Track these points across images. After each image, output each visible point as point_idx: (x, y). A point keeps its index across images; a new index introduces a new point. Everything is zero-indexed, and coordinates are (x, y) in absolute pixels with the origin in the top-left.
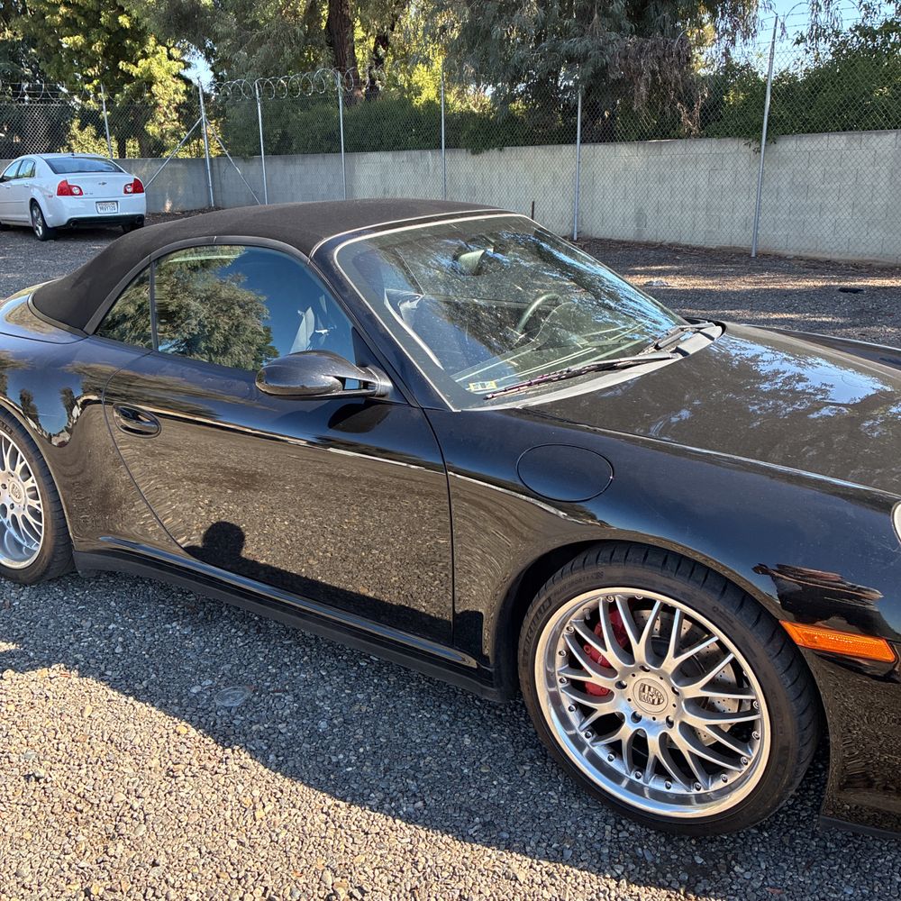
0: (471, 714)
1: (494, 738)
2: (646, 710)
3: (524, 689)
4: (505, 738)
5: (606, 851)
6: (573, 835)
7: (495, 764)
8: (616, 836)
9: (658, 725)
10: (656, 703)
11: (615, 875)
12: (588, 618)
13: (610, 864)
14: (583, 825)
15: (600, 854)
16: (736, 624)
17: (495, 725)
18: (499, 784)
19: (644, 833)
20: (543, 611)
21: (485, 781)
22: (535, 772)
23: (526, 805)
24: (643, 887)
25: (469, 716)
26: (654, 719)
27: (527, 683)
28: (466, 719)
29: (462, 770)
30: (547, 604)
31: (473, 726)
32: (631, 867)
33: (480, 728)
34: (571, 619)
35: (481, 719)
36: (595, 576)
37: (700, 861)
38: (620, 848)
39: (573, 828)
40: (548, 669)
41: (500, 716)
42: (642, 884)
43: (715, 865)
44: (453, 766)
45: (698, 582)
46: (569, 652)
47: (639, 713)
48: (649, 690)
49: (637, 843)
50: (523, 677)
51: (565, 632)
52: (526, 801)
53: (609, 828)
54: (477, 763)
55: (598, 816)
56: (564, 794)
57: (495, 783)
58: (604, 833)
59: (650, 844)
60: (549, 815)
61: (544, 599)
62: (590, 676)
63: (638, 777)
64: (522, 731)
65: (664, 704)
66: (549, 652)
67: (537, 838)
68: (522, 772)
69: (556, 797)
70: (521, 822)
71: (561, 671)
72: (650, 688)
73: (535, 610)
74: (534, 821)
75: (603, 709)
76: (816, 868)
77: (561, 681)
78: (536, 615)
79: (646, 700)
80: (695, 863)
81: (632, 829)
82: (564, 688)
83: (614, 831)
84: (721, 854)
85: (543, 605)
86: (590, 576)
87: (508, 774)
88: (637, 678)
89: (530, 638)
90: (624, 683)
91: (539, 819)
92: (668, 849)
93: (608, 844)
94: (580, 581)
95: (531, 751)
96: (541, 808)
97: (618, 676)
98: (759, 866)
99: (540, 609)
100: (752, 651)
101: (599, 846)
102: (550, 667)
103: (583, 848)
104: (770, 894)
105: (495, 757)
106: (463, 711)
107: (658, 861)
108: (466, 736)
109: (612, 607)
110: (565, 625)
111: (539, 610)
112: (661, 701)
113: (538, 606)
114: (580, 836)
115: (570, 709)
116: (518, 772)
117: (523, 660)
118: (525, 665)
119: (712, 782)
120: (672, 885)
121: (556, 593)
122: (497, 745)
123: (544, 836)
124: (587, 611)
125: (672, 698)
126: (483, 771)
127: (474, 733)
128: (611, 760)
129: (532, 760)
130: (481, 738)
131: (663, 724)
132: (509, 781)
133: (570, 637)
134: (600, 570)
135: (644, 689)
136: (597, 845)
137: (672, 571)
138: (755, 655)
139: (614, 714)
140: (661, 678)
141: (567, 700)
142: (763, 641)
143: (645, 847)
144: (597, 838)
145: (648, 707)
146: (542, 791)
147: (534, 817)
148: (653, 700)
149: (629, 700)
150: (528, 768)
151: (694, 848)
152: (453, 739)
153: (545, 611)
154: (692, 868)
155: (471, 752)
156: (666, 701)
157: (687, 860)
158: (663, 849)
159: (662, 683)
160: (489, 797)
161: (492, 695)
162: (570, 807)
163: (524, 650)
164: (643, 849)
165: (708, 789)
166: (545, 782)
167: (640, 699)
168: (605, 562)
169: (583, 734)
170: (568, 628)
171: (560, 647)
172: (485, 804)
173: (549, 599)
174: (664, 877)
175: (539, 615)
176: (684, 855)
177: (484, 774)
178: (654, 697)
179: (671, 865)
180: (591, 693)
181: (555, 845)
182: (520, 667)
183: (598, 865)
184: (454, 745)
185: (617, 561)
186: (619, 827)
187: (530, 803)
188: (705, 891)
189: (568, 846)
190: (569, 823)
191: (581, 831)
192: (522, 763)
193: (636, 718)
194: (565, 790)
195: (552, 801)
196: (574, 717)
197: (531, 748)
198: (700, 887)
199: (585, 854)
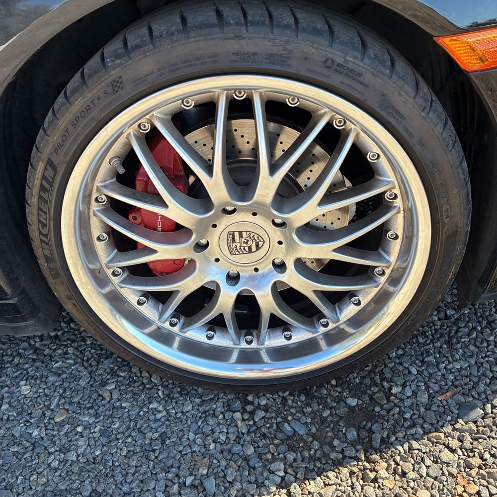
0: (21, 351)
1: (59, 368)
2: (242, 263)
3: (69, 306)
4: (72, 362)
5: (250, 451)
6: (203, 451)
7: (70, 403)
8: (251, 423)
9: (264, 276)
10: (254, 249)
11: (279, 480)
12: (122, 171)
13: (265, 466)
14: (207, 429)
15: (246, 459)
16: (368, 77)
17: (54, 350)
18: (85, 428)
19: (279, 400)
20: (48, 187)
21: (66, 434)
22: (123, 388)
23: (129, 440)
24: (318, 479)
25: (19, 355)
26: (256, 270)
27: (69, 298)
28: (16, 360)
29: (30, 434)
30: (50, 173)
31: (27, 366)
32: (291, 456)
33: (38, 364)
34: (98, 183)
35: (35, 352)
36: (110, 90)
37: (353, 402)
38: (264, 436)
39: (199, 441)
40: (91, 266)
41: (57, 336)
42: (314, 474)
43: (371, 398)
44: (17, 435)
45: (287, 27)
46: (112, 232)
47: (233, 271)
48: (241, 236)
49: (279, 419)
50: (60, 292)
51: (95, 206)
52: (127, 434)
53: (238, 415)
54: (48, 414)
55: (219, 407)
56: (169, 397)
57: (79, 429)
58: (236, 426)
59: (293, 411)
60: (163, 438)
61: (41, 166)
62: (154, 251)
63: (250, 343)
64: (88, 343)
65: (266, 246)
66: (84, 244)
67: (162, 483)
68: (107, 395)
69: (161, 408)
70: (132, 470)
71: (110, 262)
72: (241, 233)
73: (36, 191)
74: (147, 458)
75: (186, 286)
76: (459, 345)
77: (114, 274)
78: (40, 197)
79: (240, 251)
80: (352, 409)
81: (264, 402)
82: (122, 282)
83: (246, 416)
84: (367, 381)
85: (44, 178)
86: (102, 94)
87: (91, 408)
88: (220, 228)
89: (46, 236)
90: (204, 242)
91: (154, 451)
92: (315, 407)
93: (248, 438)
94: (88, 109)
95: (107, 364)
96: (149, 435)
97: (194, 236)
98: (410, 372)
99: (42, 186)
100: (398, 112)
101: (240, 447)
102: (93, 263)
103: (224, 463)
104: (445, 403)
105: (68, 393)
106: (9, 352)
107: (314, 430)
108: (23, 383)
109: (152, 138)
110: (90, 195)
111: (42, 188)
112: (261, 244)
113: (37, 183)
114: (212, 446)
115: (139, 303)
116: (104, 399)
117: (51, 270)
118: (56, 276)
119: (341, 311)
120: (347, 454)
121: (58, 148)
122: (64, 376)
123: (170, 476)
124: (116, 163)
125: (276, 234)
126: (58, 420)
127: (31, 373)
128: (210, 338)
129: (113, 373)
130: (42, 376)
131: (271, 272)
132: (97, 415)
133: (105, 211)
134: (115, 73)
135: (233, 239)
136: (237, 448)
137: (237, 24)
138: (403, 117)
139: (203, 287)
140: (254, 214)
141: (131, 294)
142: (410, 89)
143: (290, 418)
144: (232, 437)
145: (244, 258)
146: (142, 408)
147: (146, 452)
148: (250, 248)
149: (217, 260)
150: (113, 386)
151: (339, 389)
152: (6, 395)
153: (51, 184)
154: (353, 417)
155: (35, 401)
156: (267, 242)
157: (342, 411)
158: (309, 410)
159: (258, 220)
160: (78, 456)
161: (30, 328)
162: (182, 412)
163: (46, 256)
164: (289, 422)
165: (338, 320)
166: (140, 396)
167: (231, 253)
168: (118, 57)
169: (167, 325)
170: (97, 200)
171: (96, 230)
172: (76, 469)
173: (50, 163)
174: (333, 447)
175: (45, 196)
176: (335, 405)
177: (61, 425)
178: (250, 243)
179: (329, 426)
180: (162, 273)
181: (189, 481)
182: (50, 281)
183: (253, 478)
184: (10, 404)
185: (137, 47)
186: (249, 408)
187: (134, 434)
188: (383, 440)
189: (205, 472)
190: (192, 436)
191: (210, 438)
192: (104, 384)
193: (233, 279)
194: (166, 392)
195: (159, 416)
196: (148, 310)
197: (107, 358)
198: (377, 438)
199: (229, 471)
